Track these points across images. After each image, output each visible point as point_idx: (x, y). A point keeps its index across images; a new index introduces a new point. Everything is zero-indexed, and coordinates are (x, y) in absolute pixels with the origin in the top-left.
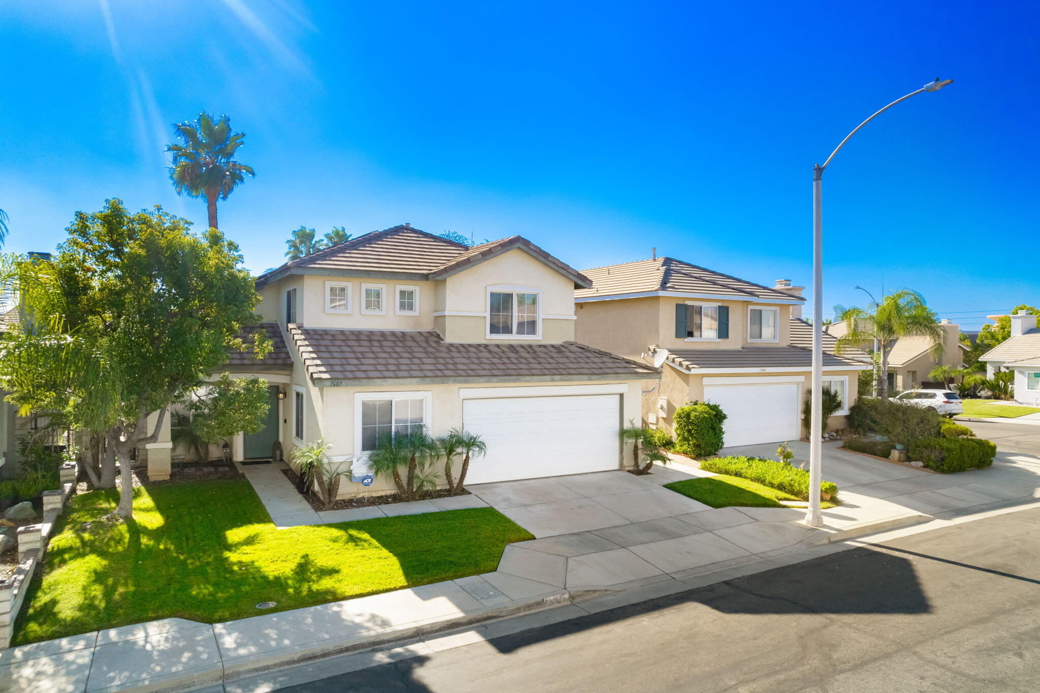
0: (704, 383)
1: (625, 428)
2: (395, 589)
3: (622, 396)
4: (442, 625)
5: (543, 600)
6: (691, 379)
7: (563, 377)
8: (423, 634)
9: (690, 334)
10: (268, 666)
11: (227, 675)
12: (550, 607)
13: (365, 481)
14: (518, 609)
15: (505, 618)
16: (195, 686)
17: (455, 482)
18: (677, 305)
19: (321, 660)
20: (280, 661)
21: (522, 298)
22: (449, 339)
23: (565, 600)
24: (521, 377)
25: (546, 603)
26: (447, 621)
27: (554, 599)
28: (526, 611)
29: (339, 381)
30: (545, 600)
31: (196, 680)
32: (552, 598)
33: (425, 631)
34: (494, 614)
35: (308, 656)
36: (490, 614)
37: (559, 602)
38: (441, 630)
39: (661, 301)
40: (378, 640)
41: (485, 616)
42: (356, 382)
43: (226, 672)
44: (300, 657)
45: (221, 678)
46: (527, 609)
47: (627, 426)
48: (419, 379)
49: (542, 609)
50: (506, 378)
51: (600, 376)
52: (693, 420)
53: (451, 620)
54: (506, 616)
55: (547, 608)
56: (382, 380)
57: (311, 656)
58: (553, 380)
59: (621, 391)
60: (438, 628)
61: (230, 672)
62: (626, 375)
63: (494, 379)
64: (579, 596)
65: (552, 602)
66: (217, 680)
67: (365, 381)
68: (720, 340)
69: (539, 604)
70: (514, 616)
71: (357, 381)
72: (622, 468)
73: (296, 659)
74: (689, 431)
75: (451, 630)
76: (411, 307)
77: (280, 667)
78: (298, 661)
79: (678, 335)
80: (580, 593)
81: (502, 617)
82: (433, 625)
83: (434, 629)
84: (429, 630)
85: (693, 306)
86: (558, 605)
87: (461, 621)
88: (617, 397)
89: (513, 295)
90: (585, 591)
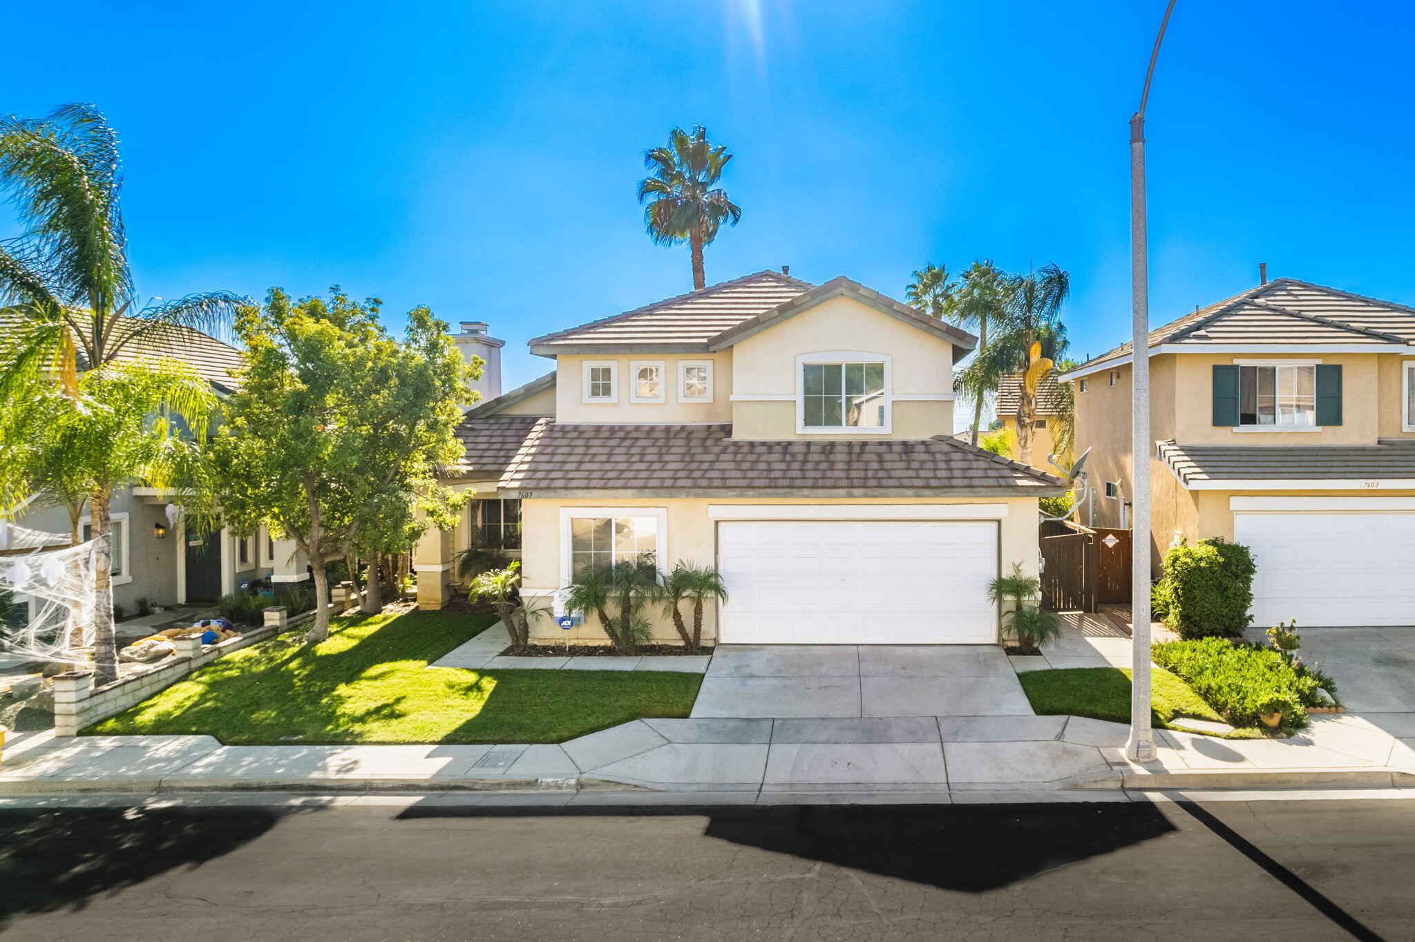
0: (1232, 508)
1: (1004, 577)
3: (999, 521)
4: (397, 784)
5: (537, 780)
6: (1202, 497)
7: (868, 491)
8: (372, 789)
9: (1249, 419)
10: (201, 787)
12: (545, 791)
13: (564, 623)
14: (498, 784)
15: (479, 792)
18: (1217, 369)
19: (255, 793)
20: (214, 785)
21: (854, 368)
22: (738, 435)
23: (569, 786)
24: (795, 490)
25: (540, 785)
26: (403, 780)
27: (554, 782)
28: (509, 789)
29: (529, 492)
30: (540, 781)
32: (550, 780)
33: (374, 786)
34: (466, 785)
35: (242, 786)
36: (459, 784)
37: (559, 787)
38: (393, 789)
39: (1179, 363)
41: (453, 784)
42: (551, 493)
46: (510, 787)
47: (1007, 573)
48: (636, 491)
49: (532, 792)
50: (770, 491)
51: (937, 491)
53: (407, 780)
54: (480, 790)
55: (540, 791)
56: (585, 491)
58: (850, 496)
59: (996, 516)
60: (391, 786)
61: (166, 785)
62: (990, 489)
63: (751, 493)
64: (593, 785)
65: (549, 786)
67: (562, 492)
68: (1320, 429)
69: (529, 784)
70: (491, 792)
71: (552, 491)
72: (1000, 641)
75: (406, 792)
79: (1220, 419)
80: (594, 782)
81: (474, 790)
82: (385, 782)
83: (386, 786)
84: (380, 785)
85: (1256, 367)
86: (556, 791)
87: (420, 784)
88: (995, 525)
89: (840, 367)
90: (603, 781)
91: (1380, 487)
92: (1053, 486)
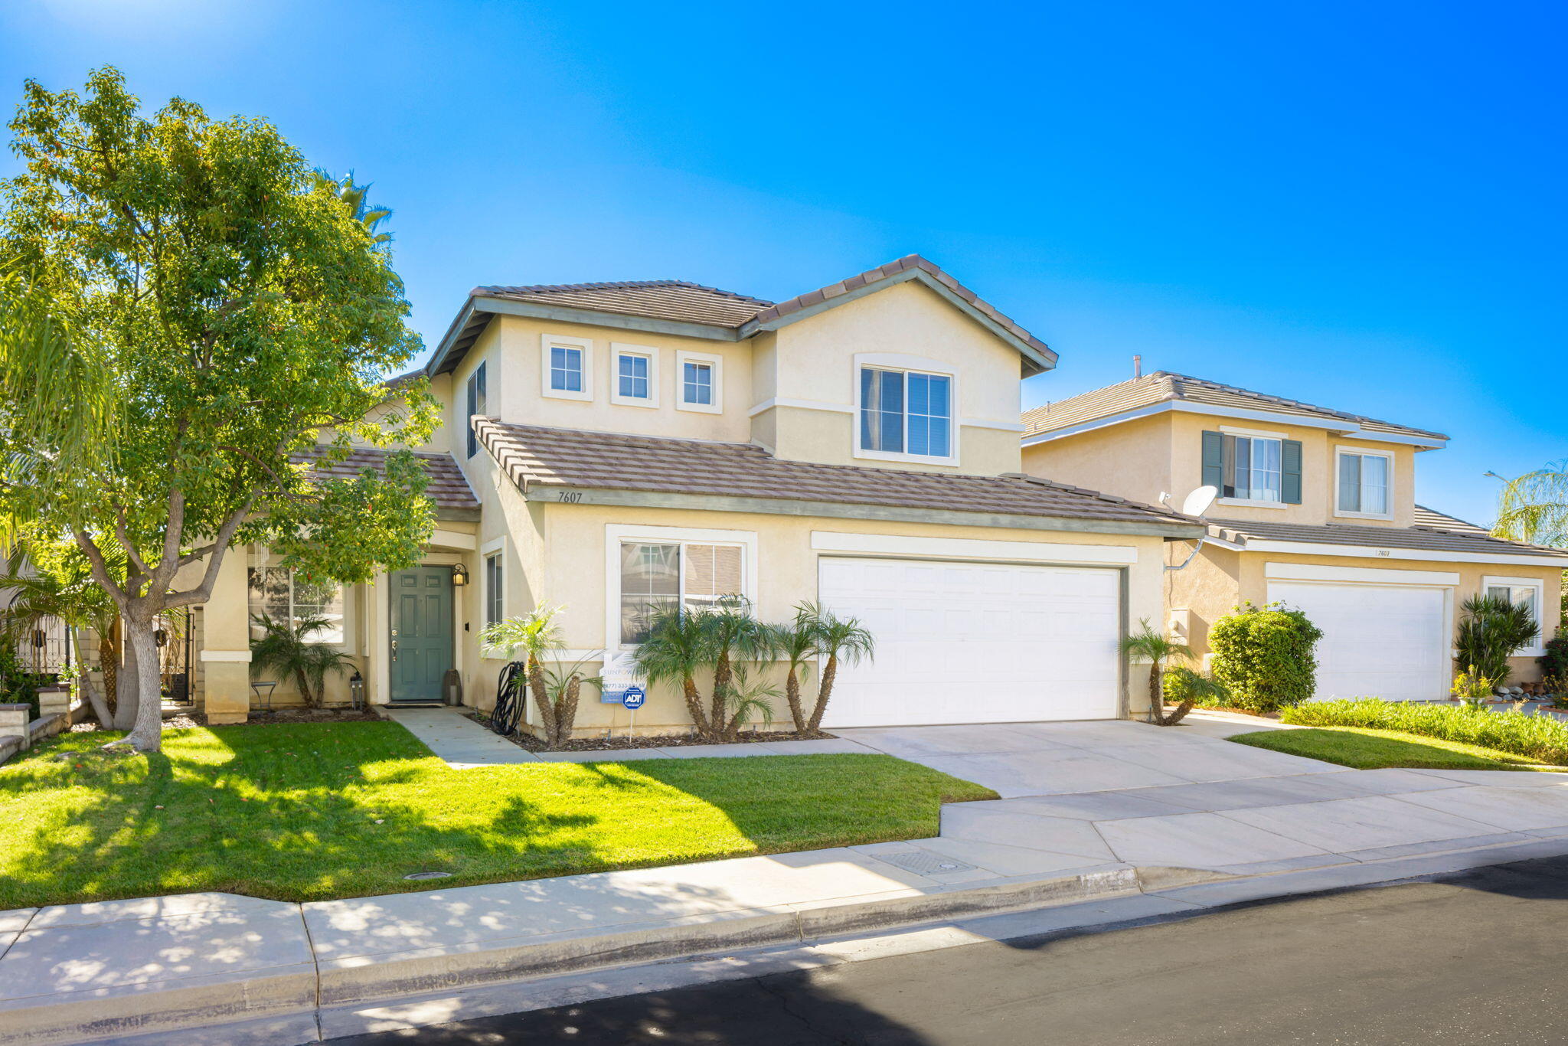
0: (1269, 571)
1: (1131, 635)
2: (721, 856)
3: (1124, 571)
4: (852, 915)
5: (1079, 878)
6: (1243, 562)
8: (809, 932)
9: (1232, 492)
10: (430, 977)
11: (327, 991)
12: (1095, 897)
13: (630, 699)
14: (1022, 893)
15: (996, 912)
16: (245, 1010)
17: (807, 718)
18: (1201, 432)
19: (563, 972)
20: (461, 969)
21: (918, 380)
22: (784, 454)
23: (1126, 883)
25: (1086, 886)
26: (864, 906)
27: (1103, 878)
28: (1041, 899)
29: (576, 493)
30: (1083, 879)
31: (246, 997)
32: (1097, 876)
34: (970, 901)
35: (530, 962)
36: (961, 900)
37: (1114, 888)
38: (848, 925)
39: (1175, 421)
40: (700, 936)
41: (950, 902)
42: (610, 497)
43: (324, 984)
44: (512, 962)
45: (311, 996)
46: (1044, 895)
47: (1135, 631)
48: (734, 500)
49: (1077, 899)
52: (1254, 638)
54: (998, 907)
55: (1088, 898)
56: (662, 496)
57: (538, 961)
60: (842, 920)
61: (336, 984)
62: (1137, 524)
64: (1158, 877)
65: (1098, 886)
66: (301, 1002)
67: (627, 497)
68: (1285, 506)
69: (1068, 887)
71: (612, 492)
72: (1125, 712)
73: (500, 966)
74: (1246, 660)
75: (874, 929)
76: (705, 399)
77: (460, 983)
78: (508, 972)
80: (1160, 872)
81: (988, 908)
82: (831, 914)
83: (834, 922)
84: (822, 922)
85: (1235, 437)
86: (1111, 894)
87: (894, 909)
88: (1116, 574)
89: (901, 376)
90: (1171, 868)
91: (1391, 556)
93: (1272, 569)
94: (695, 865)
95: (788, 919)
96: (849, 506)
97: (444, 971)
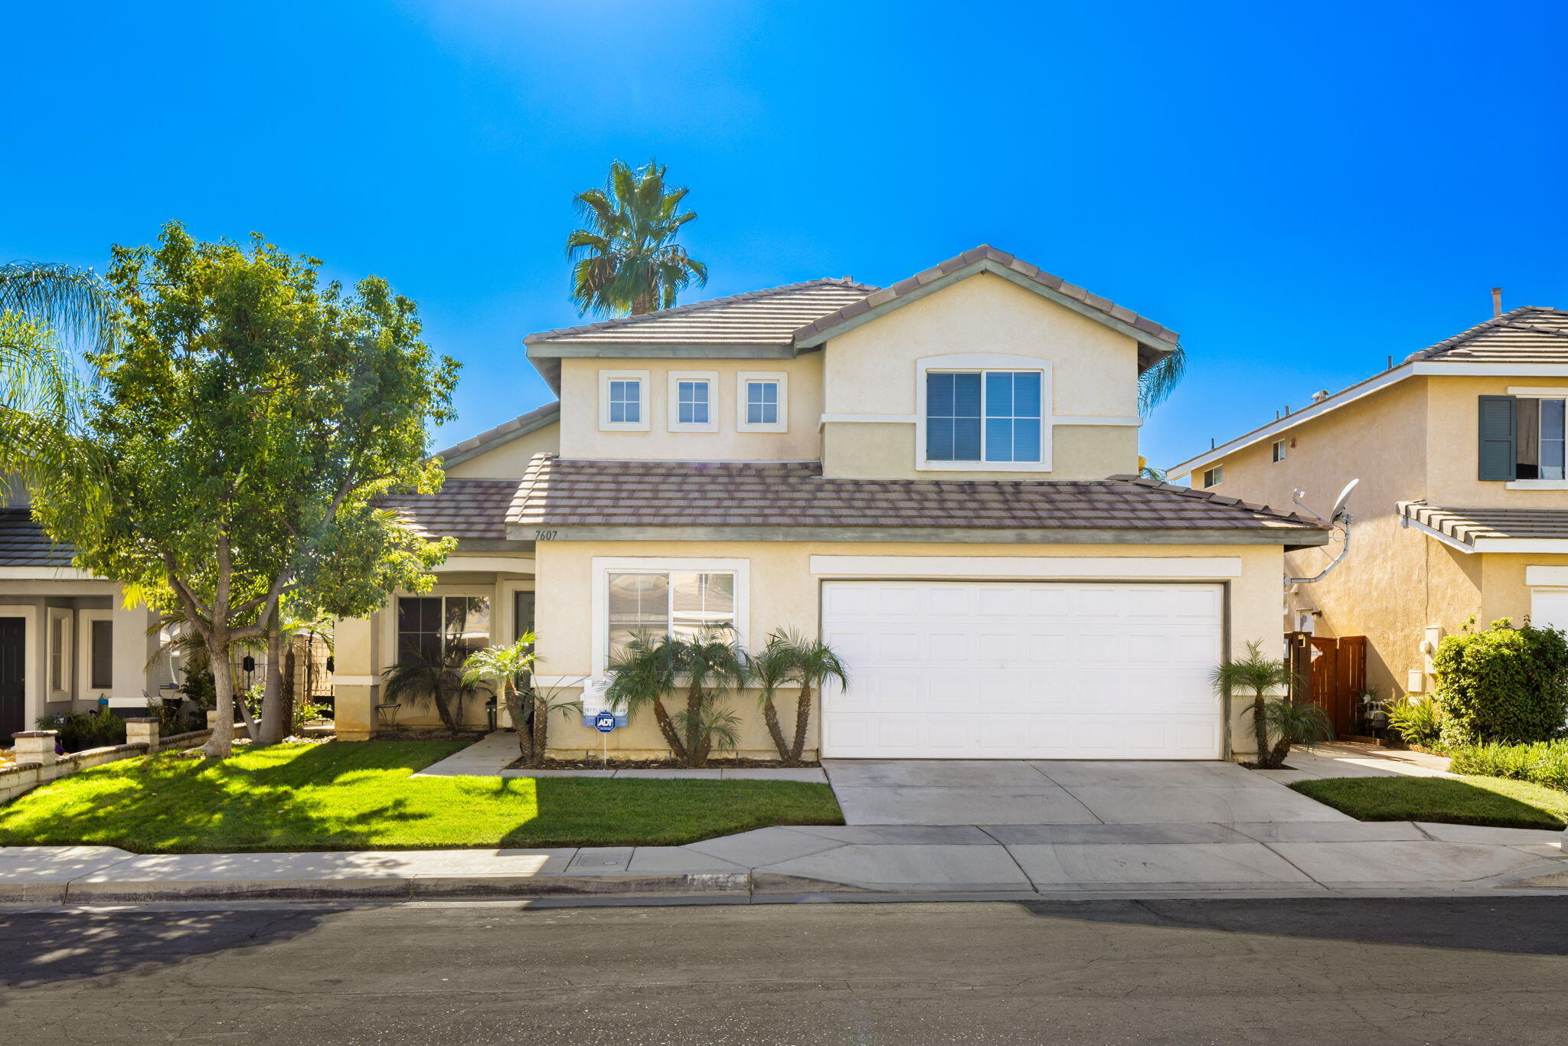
0: (1529, 582)
1: (1233, 662)
2: (465, 847)
3: (1226, 584)
4: (458, 886)
5: (685, 877)
6: (1486, 567)
7: (1049, 533)
8: (418, 894)
9: (1528, 471)
10: (135, 894)
11: (71, 895)
12: (698, 894)
13: (602, 723)
14: (624, 883)
15: (593, 896)
16: (22, 901)
18: (1483, 400)
20: (156, 891)
22: (834, 470)
23: (736, 885)
24: (942, 531)
25: (691, 884)
26: (470, 880)
27: (711, 879)
28: (641, 891)
29: (552, 530)
30: (690, 877)
31: (24, 893)
32: (706, 877)
33: (423, 889)
34: (570, 885)
35: (203, 892)
36: (561, 883)
37: (722, 888)
39: (1431, 387)
40: (330, 888)
41: (550, 884)
42: (584, 533)
43: (70, 891)
45: (61, 897)
46: (646, 888)
48: (711, 529)
50: (907, 531)
51: (1147, 534)
52: (1469, 664)
53: (477, 880)
54: (596, 893)
55: (691, 893)
56: (635, 529)
57: (209, 892)
58: (1022, 541)
59: (1222, 575)
60: (449, 888)
61: (77, 892)
62: (1222, 533)
63: (878, 534)
64: (774, 884)
65: (704, 884)
66: (54, 900)
67: (601, 532)
69: (673, 882)
70: (613, 896)
71: (585, 529)
72: (1228, 754)
73: (182, 892)
74: (1462, 691)
76: (769, 416)
77: (153, 900)
78: (186, 897)
79: (1487, 472)
80: (776, 879)
81: (584, 892)
82: (441, 883)
83: (441, 889)
84: (431, 888)
85: (1537, 400)
86: (717, 893)
87: (497, 885)
88: (1219, 590)
89: (979, 376)
90: (790, 877)
92: (1312, 529)
93: (1536, 575)
94: (436, 852)
95: (403, 883)
96: (838, 530)
97: (145, 891)
